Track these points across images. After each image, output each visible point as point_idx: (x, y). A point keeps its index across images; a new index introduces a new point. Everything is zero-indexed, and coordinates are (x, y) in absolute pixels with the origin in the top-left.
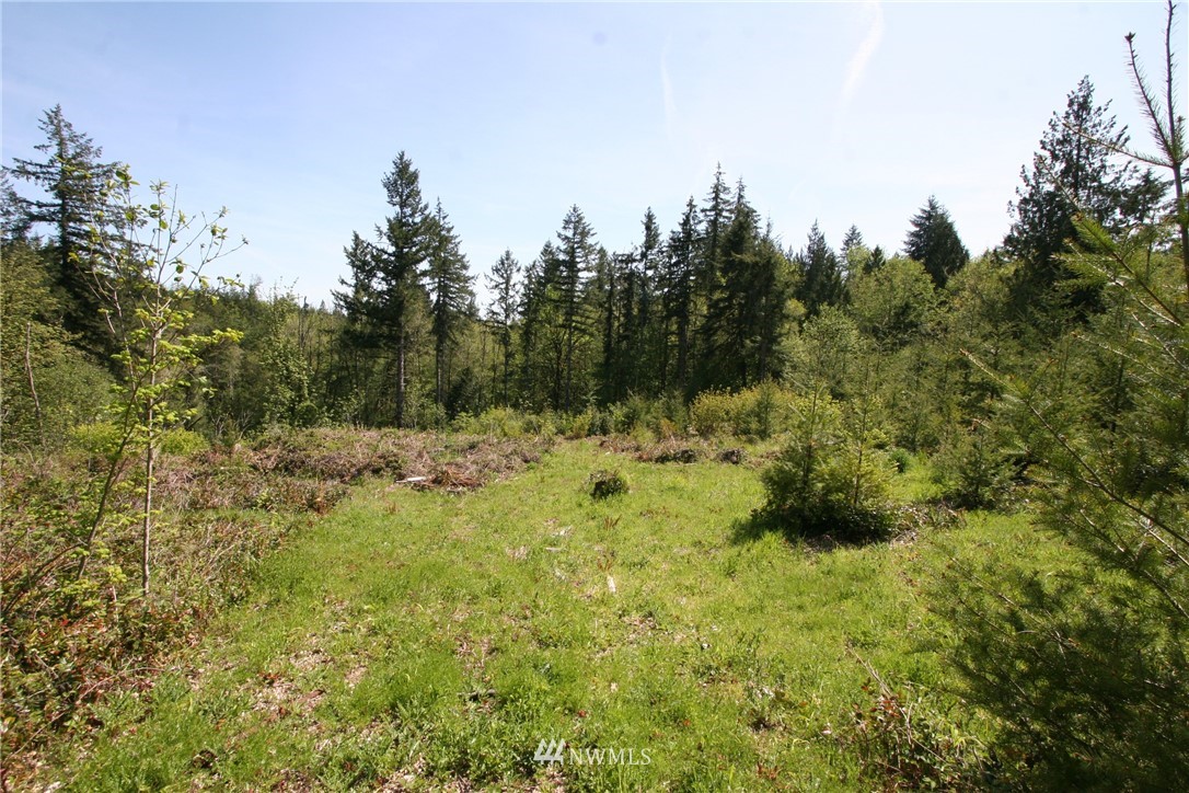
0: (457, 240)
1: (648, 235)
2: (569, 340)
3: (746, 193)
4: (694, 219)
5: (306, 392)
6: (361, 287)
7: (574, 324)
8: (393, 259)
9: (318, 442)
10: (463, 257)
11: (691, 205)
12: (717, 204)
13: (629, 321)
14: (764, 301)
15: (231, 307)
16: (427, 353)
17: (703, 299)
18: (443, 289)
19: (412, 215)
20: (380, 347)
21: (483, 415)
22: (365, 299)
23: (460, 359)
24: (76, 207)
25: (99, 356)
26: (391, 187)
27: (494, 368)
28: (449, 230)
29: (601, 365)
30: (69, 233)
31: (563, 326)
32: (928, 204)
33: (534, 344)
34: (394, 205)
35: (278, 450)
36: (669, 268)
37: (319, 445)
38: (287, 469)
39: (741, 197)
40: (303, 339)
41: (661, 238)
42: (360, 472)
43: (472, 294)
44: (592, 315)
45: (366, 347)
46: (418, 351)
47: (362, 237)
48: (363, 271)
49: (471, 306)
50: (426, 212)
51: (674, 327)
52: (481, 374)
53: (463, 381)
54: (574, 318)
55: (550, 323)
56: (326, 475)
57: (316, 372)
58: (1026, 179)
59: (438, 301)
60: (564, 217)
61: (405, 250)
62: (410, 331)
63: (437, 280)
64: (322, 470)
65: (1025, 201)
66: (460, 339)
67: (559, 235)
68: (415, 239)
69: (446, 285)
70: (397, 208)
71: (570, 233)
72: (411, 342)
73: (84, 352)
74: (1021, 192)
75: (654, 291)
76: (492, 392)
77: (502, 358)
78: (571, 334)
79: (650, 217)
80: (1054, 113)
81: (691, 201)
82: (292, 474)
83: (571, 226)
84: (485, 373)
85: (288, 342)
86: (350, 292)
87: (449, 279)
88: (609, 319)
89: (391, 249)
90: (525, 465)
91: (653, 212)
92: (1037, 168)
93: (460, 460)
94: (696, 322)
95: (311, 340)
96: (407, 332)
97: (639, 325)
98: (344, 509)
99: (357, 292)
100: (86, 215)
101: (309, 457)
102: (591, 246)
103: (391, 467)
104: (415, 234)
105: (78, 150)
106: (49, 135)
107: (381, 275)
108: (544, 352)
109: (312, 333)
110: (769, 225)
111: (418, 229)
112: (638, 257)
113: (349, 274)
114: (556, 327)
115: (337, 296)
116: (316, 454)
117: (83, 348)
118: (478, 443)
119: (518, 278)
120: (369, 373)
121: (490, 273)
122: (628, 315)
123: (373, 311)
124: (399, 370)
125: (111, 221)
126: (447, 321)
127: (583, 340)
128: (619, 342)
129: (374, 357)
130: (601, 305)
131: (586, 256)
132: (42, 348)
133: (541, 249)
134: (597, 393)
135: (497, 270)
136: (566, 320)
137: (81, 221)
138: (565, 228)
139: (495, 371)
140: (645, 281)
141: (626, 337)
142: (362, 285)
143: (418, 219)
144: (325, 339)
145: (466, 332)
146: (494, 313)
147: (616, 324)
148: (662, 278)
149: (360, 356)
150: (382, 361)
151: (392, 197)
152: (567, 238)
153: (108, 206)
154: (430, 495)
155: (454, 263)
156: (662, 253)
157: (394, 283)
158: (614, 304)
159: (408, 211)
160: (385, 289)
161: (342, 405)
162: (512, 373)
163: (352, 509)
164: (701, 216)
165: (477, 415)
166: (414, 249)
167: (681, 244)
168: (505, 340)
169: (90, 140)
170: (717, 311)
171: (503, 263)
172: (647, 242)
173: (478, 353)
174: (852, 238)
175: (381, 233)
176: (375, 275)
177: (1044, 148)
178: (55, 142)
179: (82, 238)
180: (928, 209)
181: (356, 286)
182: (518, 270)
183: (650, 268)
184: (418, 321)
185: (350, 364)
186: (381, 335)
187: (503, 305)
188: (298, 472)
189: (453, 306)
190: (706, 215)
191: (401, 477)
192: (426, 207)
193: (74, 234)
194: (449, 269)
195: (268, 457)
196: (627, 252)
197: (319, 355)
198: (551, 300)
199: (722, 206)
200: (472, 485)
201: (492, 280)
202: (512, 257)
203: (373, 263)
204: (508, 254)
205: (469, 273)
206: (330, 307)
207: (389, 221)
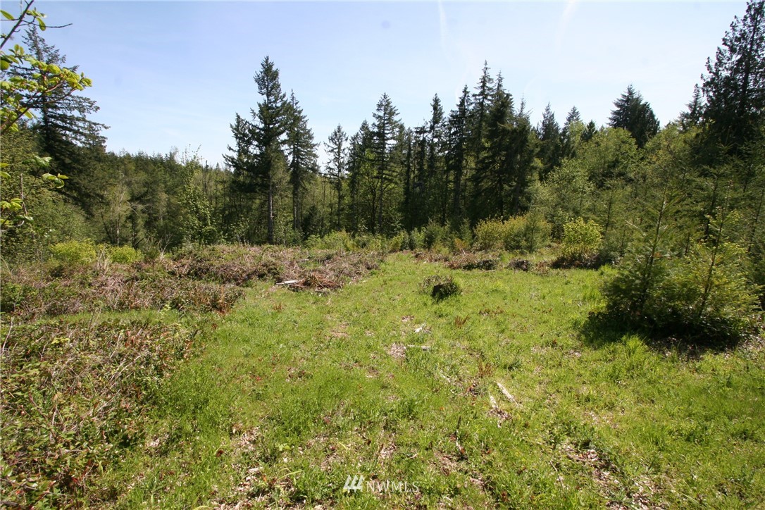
0: (305, 119)
1: (435, 114)
2: (381, 186)
3: (503, 83)
4: (467, 102)
5: (209, 222)
6: (243, 151)
7: (384, 176)
8: (263, 132)
9: (218, 255)
10: (309, 131)
11: (465, 92)
12: (484, 90)
13: (421, 173)
14: (519, 157)
15: (159, 167)
16: (286, 196)
17: (472, 158)
18: (296, 153)
19: (275, 102)
20: (256, 192)
21: (326, 237)
22: (245, 160)
23: (308, 201)
24: (52, 98)
25: (74, 198)
26: (261, 82)
27: (331, 206)
28: (300, 112)
29: (403, 203)
30: (49, 116)
31: (377, 177)
32: (627, 91)
33: (357, 190)
34: (263, 94)
35: (190, 261)
36: (449, 137)
37: (219, 257)
38: (196, 274)
39: (500, 86)
40: (205, 187)
41: (444, 116)
42: (249, 276)
43: (315, 156)
44: (397, 170)
45: (247, 192)
46: (281, 195)
47: (242, 117)
48: (244, 141)
49: (315, 164)
50: (285, 99)
51: (451, 178)
52: (323, 210)
53: (311, 214)
54: (384, 172)
55: (368, 176)
56: (225, 280)
57: (215, 208)
58: (709, 68)
59: (293, 161)
60: (377, 102)
61: (271, 126)
62: (275, 181)
63: (292, 147)
64: (221, 275)
65: (707, 84)
66: (308, 186)
67: (374, 115)
68: (277, 118)
69: (298, 150)
70: (265, 97)
71: (381, 113)
72: (276, 189)
73: (64, 196)
74: (705, 78)
75: (438, 153)
76: (330, 222)
77: (336, 200)
78: (382, 183)
79: (436, 101)
80: (735, 17)
81: (466, 89)
82: (200, 278)
83: (383, 108)
84: (326, 209)
85: (196, 188)
86: (235, 155)
87: (301, 146)
88: (408, 172)
89: (262, 126)
90: (369, 272)
91: (439, 97)
92: (718, 59)
93: (321, 267)
94: (467, 173)
95: (211, 187)
96: (274, 183)
97: (428, 176)
98: (240, 309)
99: (240, 155)
100: (59, 103)
101: (212, 265)
102: (396, 122)
103: (271, 273)
104: (278, 115)
105: (50, 58)
106: (30, 47)
107: (255, 143)
108: (365, 194)
109: (212, 183)
110: (522, 104)
111: (279, 111)
112: (428, 129)
113: (234, 143)
114: (372, 178)
115: (227, 158)
116: (217, 264)
117: (64, 193)
118: (333, 255)
119: (346, 145)
120: (249, 209)
121: (327, 141)
122: (421, 169)
123: (251, 168)
124: (269, 207)
125: (76, 108)
126: (301, 174)
127: (390, 187)
128: (414, 188)
129: (252, 199)
130: (402, 163)
131: (393, 129)
132: (37, 193)
133: (360, 126)
134: (401, 222)
135: (332, 139)
136: (379, 173)
137: (56, 107)
138: (378, 110)
139: (332, 208)
140: (432, 146)
141: (419, 185)
142: (243, 150)
143: (279, 104)
144: (220, 187)
145: (312, 181)
146: (330, 169)
147: (412, 176)
148: (444, 144)
149: (243, 198)
150: (257, 201)
151: (261, 89)
152: (379, 116)
153: (73, 97)
154: (303, 294)
155: (303, 135)
156: (445, 126)
157: (264, 149)
158: (412, 162)
159: (272, 98)
160: (258, 153)
161: (234, 229)
162: (343, 209)
163: (246, 308)
164: (472, 99)
165: (322, 237)
166: (277, 125)
167: (457, 119)
168: (338, 187)
169: (58, 51)
170: (483, 166)
171: (336, 134)
172: (434, 118)
173: (321, 196)
174: (573, 115)
175: (254, 114)
176: (251, 144)
177: (725, 44)
178: (34, 52)
179: (58, 120)
180: (627, 94)
181: (239, 151)
182: (346, 140)
183: (436, 137)
184: (281, 176)
185: (237, 203)
186: (257, 184)
187: (337, 163)
188: (205, 276)
189: (303, 164)
190: (476, 99)
191: (280, 280)
192: (284, 96)
193: (52, 117)
194: (301, 139)
195: (183, 266)
196: (421, 126)
197: (216, 198)
198: (369, 160)
199: (487, 92)
200: (334, 287)
201: (329, 146)
202: (342, 130)
203: (250, 135)
204: (339, 129)
205: (314, 142)
206: (223, 166)
207: (260, 105)
